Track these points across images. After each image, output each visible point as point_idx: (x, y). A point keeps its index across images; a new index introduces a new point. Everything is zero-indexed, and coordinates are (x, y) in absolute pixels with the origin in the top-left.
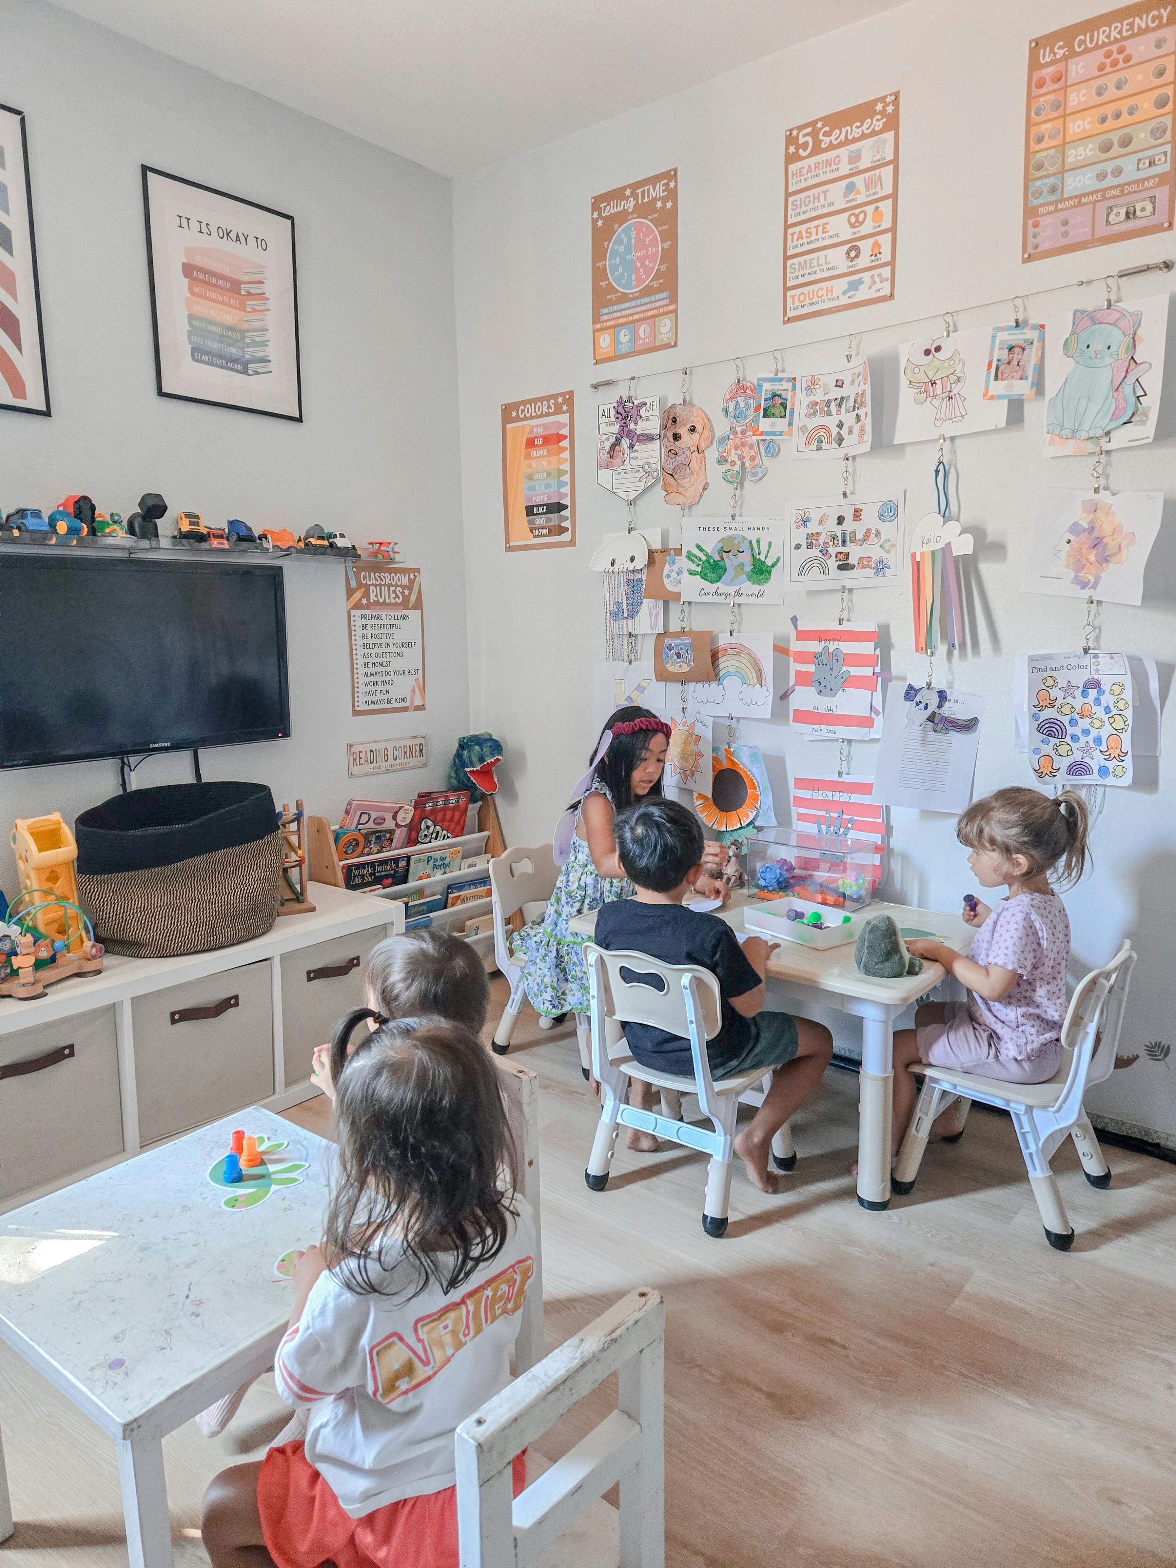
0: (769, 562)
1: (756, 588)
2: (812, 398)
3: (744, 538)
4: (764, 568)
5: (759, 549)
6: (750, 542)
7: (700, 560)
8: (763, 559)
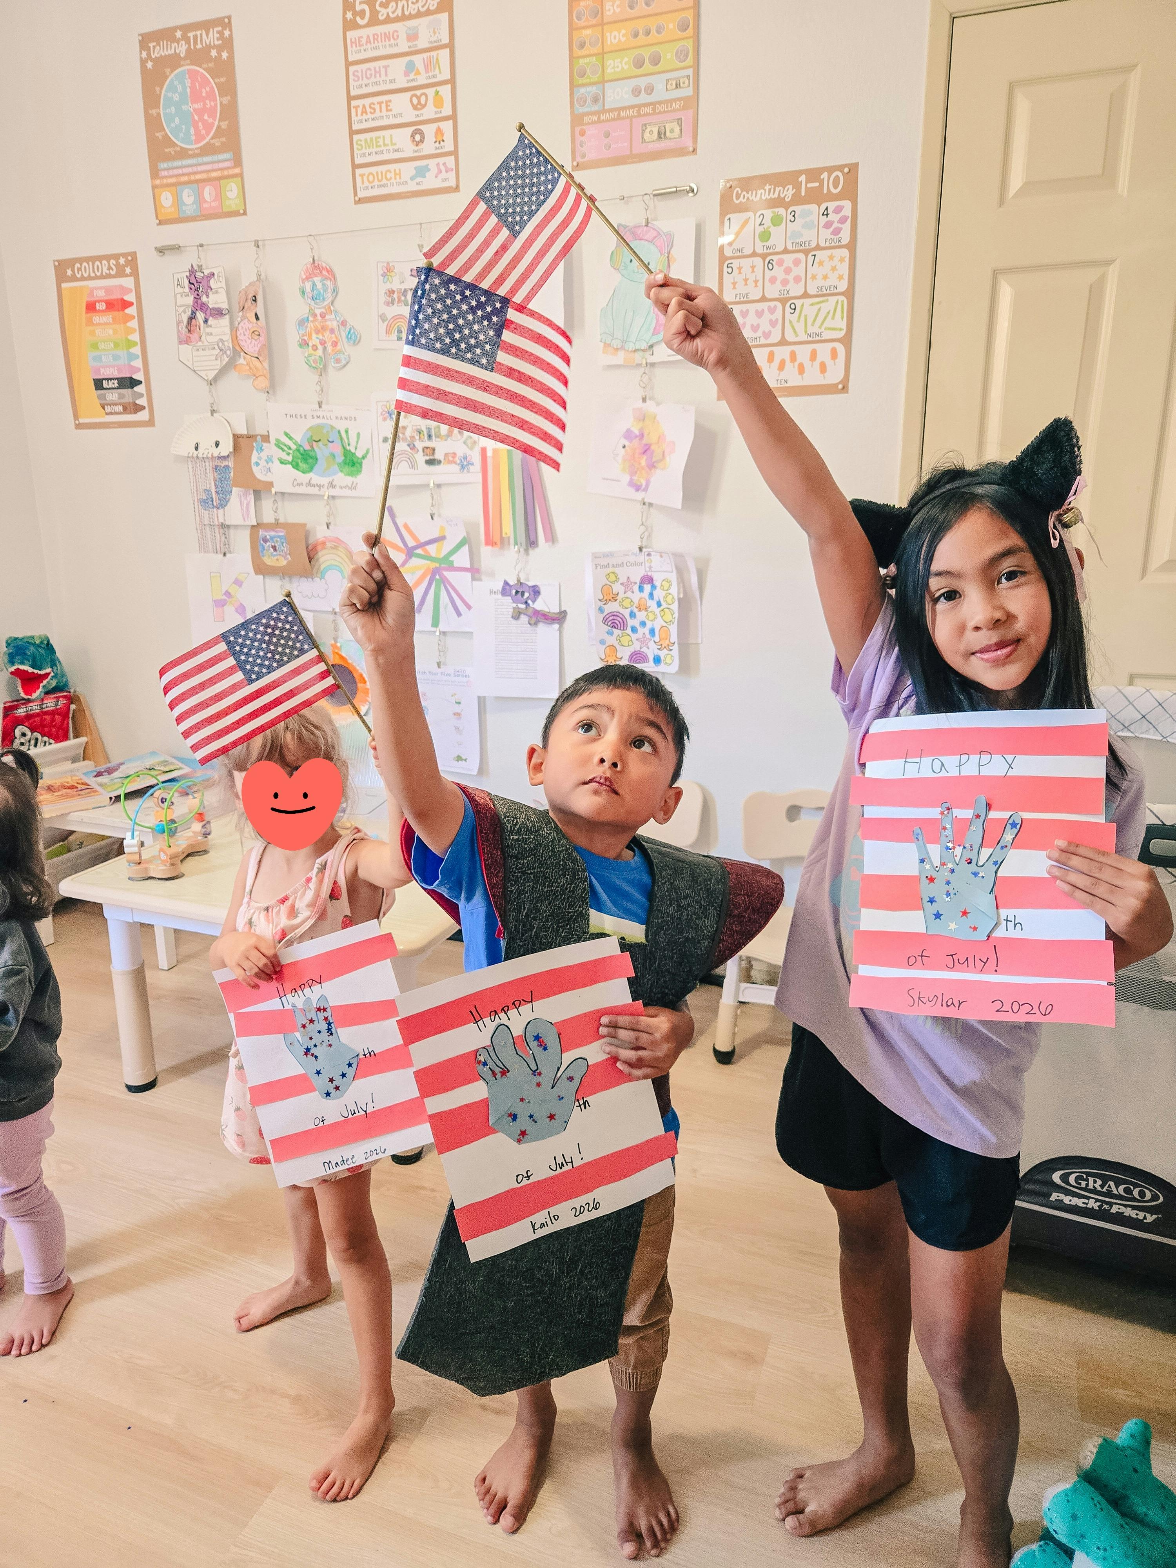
0: (359, 454)
1: (349, 480)
2: (389, 286)
3: (332, 427)
4: (355, 460)
5: (348, 439)
6: (339, 432)
7: (290, 448)
8: (353, 450)
